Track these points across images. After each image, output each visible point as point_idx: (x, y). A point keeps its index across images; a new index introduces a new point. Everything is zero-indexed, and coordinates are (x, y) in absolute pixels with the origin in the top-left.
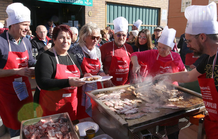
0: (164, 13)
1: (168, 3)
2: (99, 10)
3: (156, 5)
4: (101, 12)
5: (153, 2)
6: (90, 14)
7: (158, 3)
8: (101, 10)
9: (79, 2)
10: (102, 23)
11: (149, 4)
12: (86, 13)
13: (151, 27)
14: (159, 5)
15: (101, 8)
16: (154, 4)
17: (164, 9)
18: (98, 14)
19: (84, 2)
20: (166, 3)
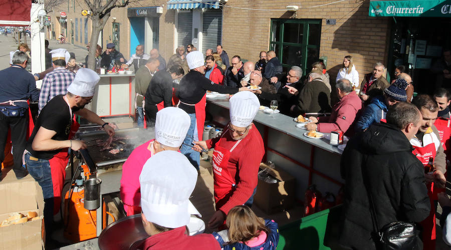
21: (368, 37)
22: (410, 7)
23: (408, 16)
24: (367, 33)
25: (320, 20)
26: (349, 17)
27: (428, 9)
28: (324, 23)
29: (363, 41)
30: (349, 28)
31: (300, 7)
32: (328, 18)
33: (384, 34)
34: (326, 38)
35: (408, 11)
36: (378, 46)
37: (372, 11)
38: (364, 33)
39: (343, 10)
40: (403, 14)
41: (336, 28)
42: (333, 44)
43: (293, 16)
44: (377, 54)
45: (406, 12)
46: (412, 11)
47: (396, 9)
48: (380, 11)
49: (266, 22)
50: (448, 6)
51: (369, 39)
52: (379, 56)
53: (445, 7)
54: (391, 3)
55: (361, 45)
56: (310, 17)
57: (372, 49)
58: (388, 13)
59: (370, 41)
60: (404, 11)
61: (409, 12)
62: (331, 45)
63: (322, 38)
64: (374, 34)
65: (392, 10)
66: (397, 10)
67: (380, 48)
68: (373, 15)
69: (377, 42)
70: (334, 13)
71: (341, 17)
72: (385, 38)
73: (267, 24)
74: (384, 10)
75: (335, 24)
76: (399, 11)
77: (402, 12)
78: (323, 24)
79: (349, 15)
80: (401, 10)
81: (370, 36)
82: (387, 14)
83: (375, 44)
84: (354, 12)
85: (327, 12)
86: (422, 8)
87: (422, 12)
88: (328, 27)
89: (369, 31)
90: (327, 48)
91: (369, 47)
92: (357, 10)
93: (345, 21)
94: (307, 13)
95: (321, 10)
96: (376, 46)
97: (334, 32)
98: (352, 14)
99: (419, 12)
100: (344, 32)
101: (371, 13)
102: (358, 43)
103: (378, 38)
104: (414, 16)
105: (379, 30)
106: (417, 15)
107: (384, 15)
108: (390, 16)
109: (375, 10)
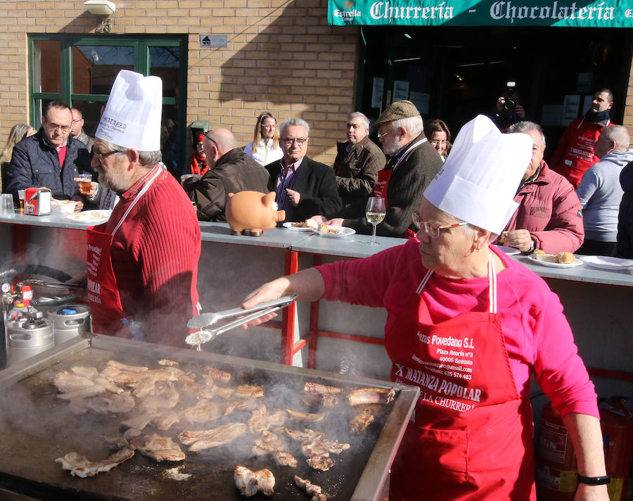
9: (595, 13)
21: (312, 74)
22: (423, 6)
23: (421, 24)
24: (309, 65)
25: (184, 38)
26: (261, 29)
27: (464, 10)
28: (194, 44)
29: (300, 82)
30: (263, 55)
31: (122, 5)
32: (204, 32)
33: (351, 66)
34: (202, 79)
35: (420, 13)
36: (337, 92)
37: (336, 13)
38: (301, 65)
39: (244, 12)
40: (410, 20)
41: (228, 55)
42: (221, 92)
43: (101, 28)
44: (336, 108)
45: (416, 16)
46: (429, 14)
47: (391, 9)
48: (355, 14)
49: (17, 44)
50: (502, 3)
51: (316, 77)
52: (339, 112)
53: (498, 6)
55: (295, 90)
56: (151, 30)
57: (323, 100)
58: (373, 16)
59: (316, 82)
60: (412, 13)
61: (424, 16)
62: (216, 95)
63: (191, 78)
64: (325, 65)
65: (383, 12)
66: (394, 10)
67: (341, 96)
68: (340, 23)
69: (332, 83)
70: (219, 21)
71: (239, 30)
72: (352, 74)
73: (17, 48)
74: (365, 11)
75: (225, 46)
76: (399, 14)
77: (408, 17)
78: (191, 46)
79: (262, 25)
80: (405, 11)
81: (316, 70)
82: (371, 20)
83: (330, 87)
84: (274, 19)
85: (201, 18)
86: (451, 9)
87: (451, 17)
88: (206, 52)
89: (312, 60)
90: (207, 103)
91: (316, 95)
92: (280, 12)
93: (251, 38)
94: (143, 21)
95: (185, 13)
96: (332, 92)
97: (221, 63)
98: (268, 22)
99: (446, 17)
100: (251, 64)
101: (333, 16)
102: (289, 87)
103: (337, 74)
104: (434, 24)
105: (338, 57)
106: (440, 23)
107: (365, 21)
108: (381, 23)
109: (341, 10)
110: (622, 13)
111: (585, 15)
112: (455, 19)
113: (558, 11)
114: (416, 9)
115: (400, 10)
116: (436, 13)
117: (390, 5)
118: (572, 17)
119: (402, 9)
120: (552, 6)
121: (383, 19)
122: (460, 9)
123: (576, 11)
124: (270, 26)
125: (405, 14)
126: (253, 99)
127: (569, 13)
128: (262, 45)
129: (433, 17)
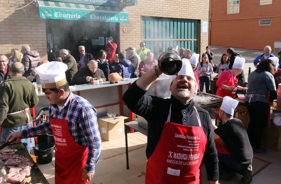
0: (204, 25)
1: (208, 14)
2: (135, 26)
3: (195, 16)
4: (136, 28)
5: (191, 14)
6: (125, 30)
7: (198, 15)
8: (137, 26)
9: (114, 19)
10: (137, 39)
11: (188, 16)
12: (120, 30)
13: (191, 41)
14: (198, 17)
15: (136, 23)
16: (193, 16)
17: (205, 20)
18: (133, 30)
19: (119, 19)
20: (206, 13)
21: (30, 33)
22: (71, 14)
26: (6, 17)
29: (25, 36)
35: (71, 16)
37: (43, 14)
38: (25, 30)
40: (68, 18)
45: (70, 17)
48: (50, 15)
53: (92, 16)
54: (56, 10)
55: (24, 39)
59: (32, 36)
60: (68, 16)
65: (59, 15)
66: (63, 15)
68: (44, 18)
74: (53, 15)
76: (64, 16)
77: (67, 17)
80: (66, 15)
82: (55, 17)
86: (79, 15)
87: (80, 18)
89: (30, 29)
93: (2, 20)
98: (8, 15)
99: (78, 18)
101: (42, 16)
102: (21, 38)
104: (75, 20)
106: (77, 19)
107: (53, 18)
108: (59, 19)
109: (44, 14)
110: (120, 19)
111: (112, 19)
112: (81, 18)
113: (106, 18)
114: (69, 15)
115: (64, 15)
116: (76, 16)
117: (61, 14)
118: (110, 20)
119: (65, 15)
120: (105, 16)
121: (59, 17)
122: (82, 16)
123: (110, 18)
124: (10, 16)
125: (66, 16)
126: (6, 43)
127: (109, 18)
128: (7, 23)
129: (74, 17)
